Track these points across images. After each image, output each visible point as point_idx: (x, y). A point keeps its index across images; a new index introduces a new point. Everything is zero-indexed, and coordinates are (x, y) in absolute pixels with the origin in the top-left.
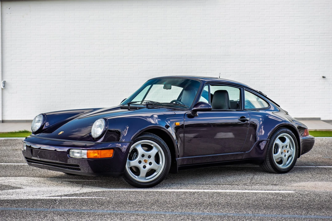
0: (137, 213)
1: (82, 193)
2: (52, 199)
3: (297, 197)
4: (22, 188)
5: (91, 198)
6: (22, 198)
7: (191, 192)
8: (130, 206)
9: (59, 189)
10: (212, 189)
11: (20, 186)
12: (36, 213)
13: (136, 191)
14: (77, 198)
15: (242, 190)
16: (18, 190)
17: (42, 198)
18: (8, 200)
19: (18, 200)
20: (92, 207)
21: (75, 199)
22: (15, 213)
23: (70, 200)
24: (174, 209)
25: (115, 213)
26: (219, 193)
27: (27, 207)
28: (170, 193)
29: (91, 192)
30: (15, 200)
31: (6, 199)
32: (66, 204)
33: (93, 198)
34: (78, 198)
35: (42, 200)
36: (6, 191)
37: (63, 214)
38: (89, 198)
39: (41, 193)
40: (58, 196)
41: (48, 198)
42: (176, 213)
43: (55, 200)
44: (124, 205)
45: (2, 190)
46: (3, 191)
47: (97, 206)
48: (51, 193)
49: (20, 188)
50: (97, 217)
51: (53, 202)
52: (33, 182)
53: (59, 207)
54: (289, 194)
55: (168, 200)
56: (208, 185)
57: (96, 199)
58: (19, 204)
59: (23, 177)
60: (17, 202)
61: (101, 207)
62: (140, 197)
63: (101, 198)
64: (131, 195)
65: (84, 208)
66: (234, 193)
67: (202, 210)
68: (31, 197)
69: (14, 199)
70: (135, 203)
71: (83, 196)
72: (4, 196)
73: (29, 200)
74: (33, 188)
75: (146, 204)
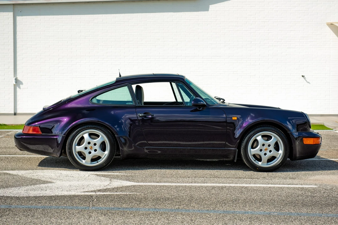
0: (181, 212)
1: (114, 188)
2: (88, 195)
3: (324, 193)
4: (53, 182)
5: (125, 193)
6: (57, 194)
7: (219, 187)
8: (169, 204)
9: (89, 183)
10: (236, 183)
11: (49, 180)
12: (79, 213)
13: (165, 186)
14: (111, 193)
15: (265, 184)
16: (50, 185)
17: (77, 194)
18: (45, 197)
19: (54, 196)
20: (132, 205)
21: (110, 195)
22: (57, 213)
23: (107, 196)
24: (214, 207)
25: (158, 212)
26: (246, 188)
27: (66, 205)
28: (199, 187)
29: (121, 186)
30: (51, 197)
31: (42, 196)
32: (105, 201)
33: (128, 193)
34: (113, 193)
35: (78, 196)
36: (37, 186)
37: (107, 214)
38: (123, 193)
39: (74, 188)
40: (92, 191)
41: (83, 194)
42: (219, 211)
43: (91, 196)
44: (162, 202)
45: (34, 185)
46: (36, 186)
47: (136, 203)
48: (83, 188)
49: (51, 182)
50: (142, 216)
51: (91, 199)
52: (61, 175)
53: (99, 205)
54: (314, 189)
55: (202, 196)
56: (230, 179)
57: (130, 194)
58: (57, 201)
59: (50, 170)
60: (54, 199)
61: (140, 204)
62: (173, 192)
63: (135, 193)
64: (163, 190)
65: (124, 206)
66: (260, 187)
67: (243, 208)
68: (66, 193)
69: (50, 195)
70: (172, 199)
71: (116, 192)
72: (38, 192)
73: (64, 197)
74: (64, 182)
75: (183, 201)
